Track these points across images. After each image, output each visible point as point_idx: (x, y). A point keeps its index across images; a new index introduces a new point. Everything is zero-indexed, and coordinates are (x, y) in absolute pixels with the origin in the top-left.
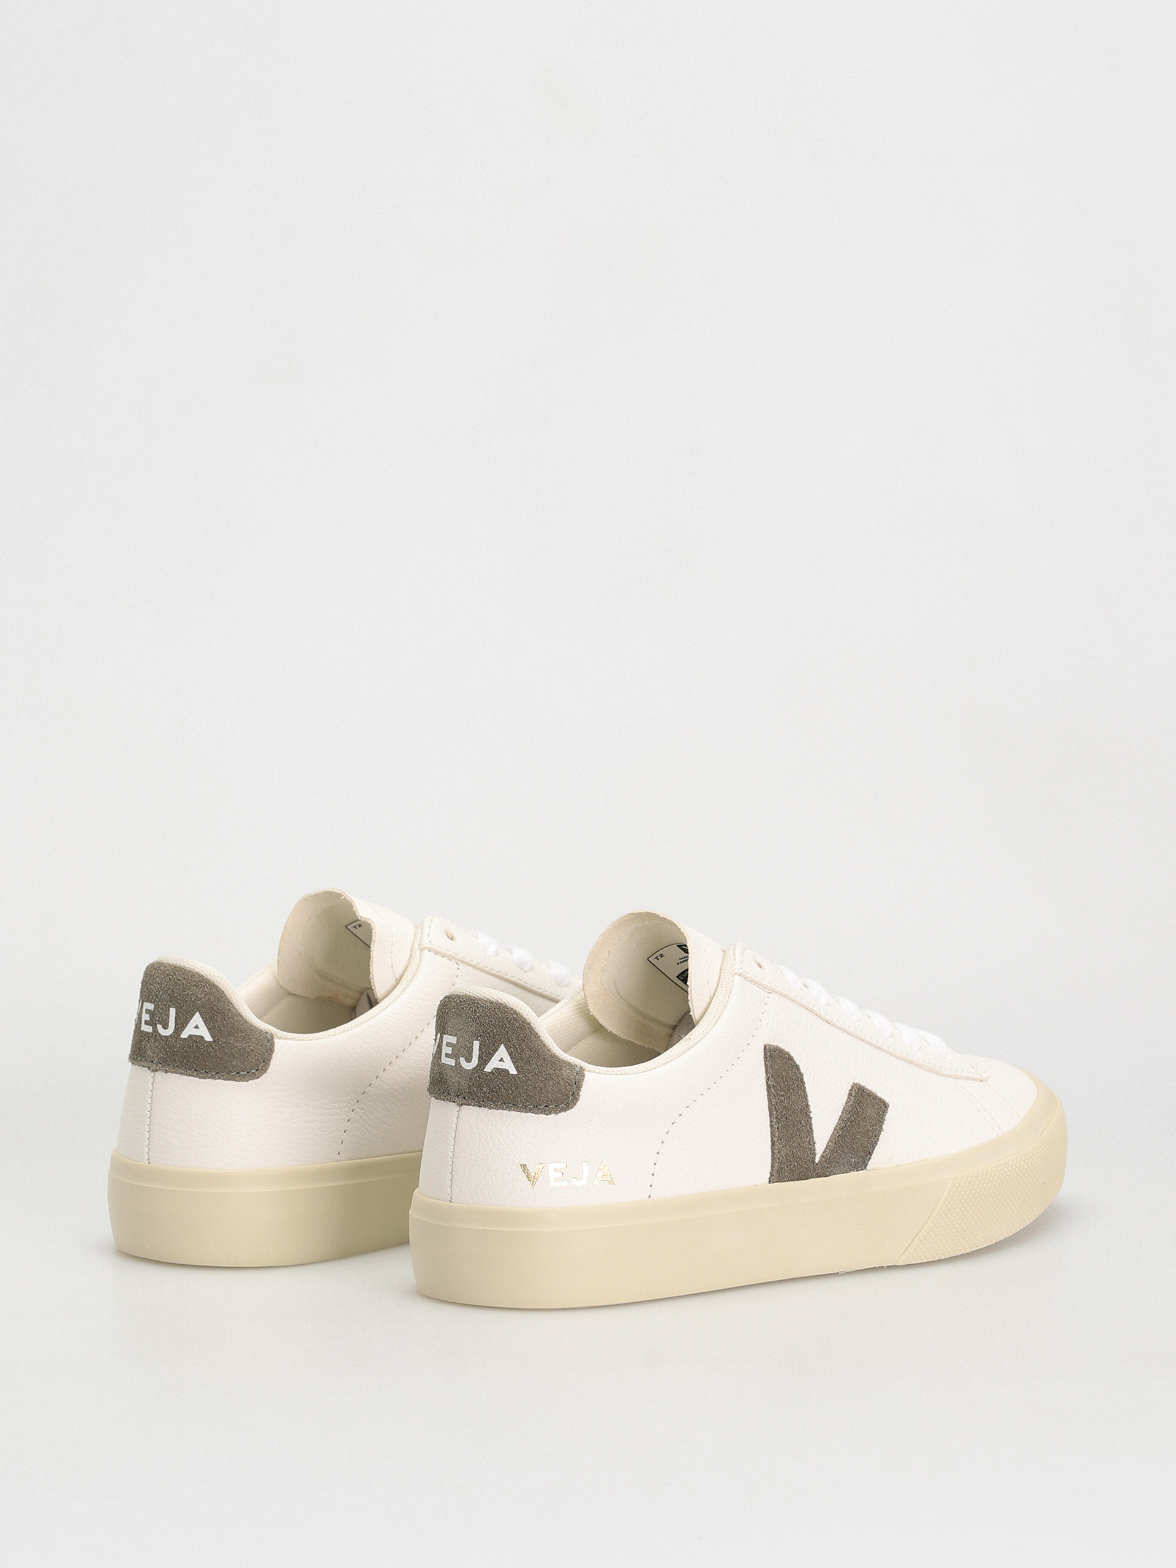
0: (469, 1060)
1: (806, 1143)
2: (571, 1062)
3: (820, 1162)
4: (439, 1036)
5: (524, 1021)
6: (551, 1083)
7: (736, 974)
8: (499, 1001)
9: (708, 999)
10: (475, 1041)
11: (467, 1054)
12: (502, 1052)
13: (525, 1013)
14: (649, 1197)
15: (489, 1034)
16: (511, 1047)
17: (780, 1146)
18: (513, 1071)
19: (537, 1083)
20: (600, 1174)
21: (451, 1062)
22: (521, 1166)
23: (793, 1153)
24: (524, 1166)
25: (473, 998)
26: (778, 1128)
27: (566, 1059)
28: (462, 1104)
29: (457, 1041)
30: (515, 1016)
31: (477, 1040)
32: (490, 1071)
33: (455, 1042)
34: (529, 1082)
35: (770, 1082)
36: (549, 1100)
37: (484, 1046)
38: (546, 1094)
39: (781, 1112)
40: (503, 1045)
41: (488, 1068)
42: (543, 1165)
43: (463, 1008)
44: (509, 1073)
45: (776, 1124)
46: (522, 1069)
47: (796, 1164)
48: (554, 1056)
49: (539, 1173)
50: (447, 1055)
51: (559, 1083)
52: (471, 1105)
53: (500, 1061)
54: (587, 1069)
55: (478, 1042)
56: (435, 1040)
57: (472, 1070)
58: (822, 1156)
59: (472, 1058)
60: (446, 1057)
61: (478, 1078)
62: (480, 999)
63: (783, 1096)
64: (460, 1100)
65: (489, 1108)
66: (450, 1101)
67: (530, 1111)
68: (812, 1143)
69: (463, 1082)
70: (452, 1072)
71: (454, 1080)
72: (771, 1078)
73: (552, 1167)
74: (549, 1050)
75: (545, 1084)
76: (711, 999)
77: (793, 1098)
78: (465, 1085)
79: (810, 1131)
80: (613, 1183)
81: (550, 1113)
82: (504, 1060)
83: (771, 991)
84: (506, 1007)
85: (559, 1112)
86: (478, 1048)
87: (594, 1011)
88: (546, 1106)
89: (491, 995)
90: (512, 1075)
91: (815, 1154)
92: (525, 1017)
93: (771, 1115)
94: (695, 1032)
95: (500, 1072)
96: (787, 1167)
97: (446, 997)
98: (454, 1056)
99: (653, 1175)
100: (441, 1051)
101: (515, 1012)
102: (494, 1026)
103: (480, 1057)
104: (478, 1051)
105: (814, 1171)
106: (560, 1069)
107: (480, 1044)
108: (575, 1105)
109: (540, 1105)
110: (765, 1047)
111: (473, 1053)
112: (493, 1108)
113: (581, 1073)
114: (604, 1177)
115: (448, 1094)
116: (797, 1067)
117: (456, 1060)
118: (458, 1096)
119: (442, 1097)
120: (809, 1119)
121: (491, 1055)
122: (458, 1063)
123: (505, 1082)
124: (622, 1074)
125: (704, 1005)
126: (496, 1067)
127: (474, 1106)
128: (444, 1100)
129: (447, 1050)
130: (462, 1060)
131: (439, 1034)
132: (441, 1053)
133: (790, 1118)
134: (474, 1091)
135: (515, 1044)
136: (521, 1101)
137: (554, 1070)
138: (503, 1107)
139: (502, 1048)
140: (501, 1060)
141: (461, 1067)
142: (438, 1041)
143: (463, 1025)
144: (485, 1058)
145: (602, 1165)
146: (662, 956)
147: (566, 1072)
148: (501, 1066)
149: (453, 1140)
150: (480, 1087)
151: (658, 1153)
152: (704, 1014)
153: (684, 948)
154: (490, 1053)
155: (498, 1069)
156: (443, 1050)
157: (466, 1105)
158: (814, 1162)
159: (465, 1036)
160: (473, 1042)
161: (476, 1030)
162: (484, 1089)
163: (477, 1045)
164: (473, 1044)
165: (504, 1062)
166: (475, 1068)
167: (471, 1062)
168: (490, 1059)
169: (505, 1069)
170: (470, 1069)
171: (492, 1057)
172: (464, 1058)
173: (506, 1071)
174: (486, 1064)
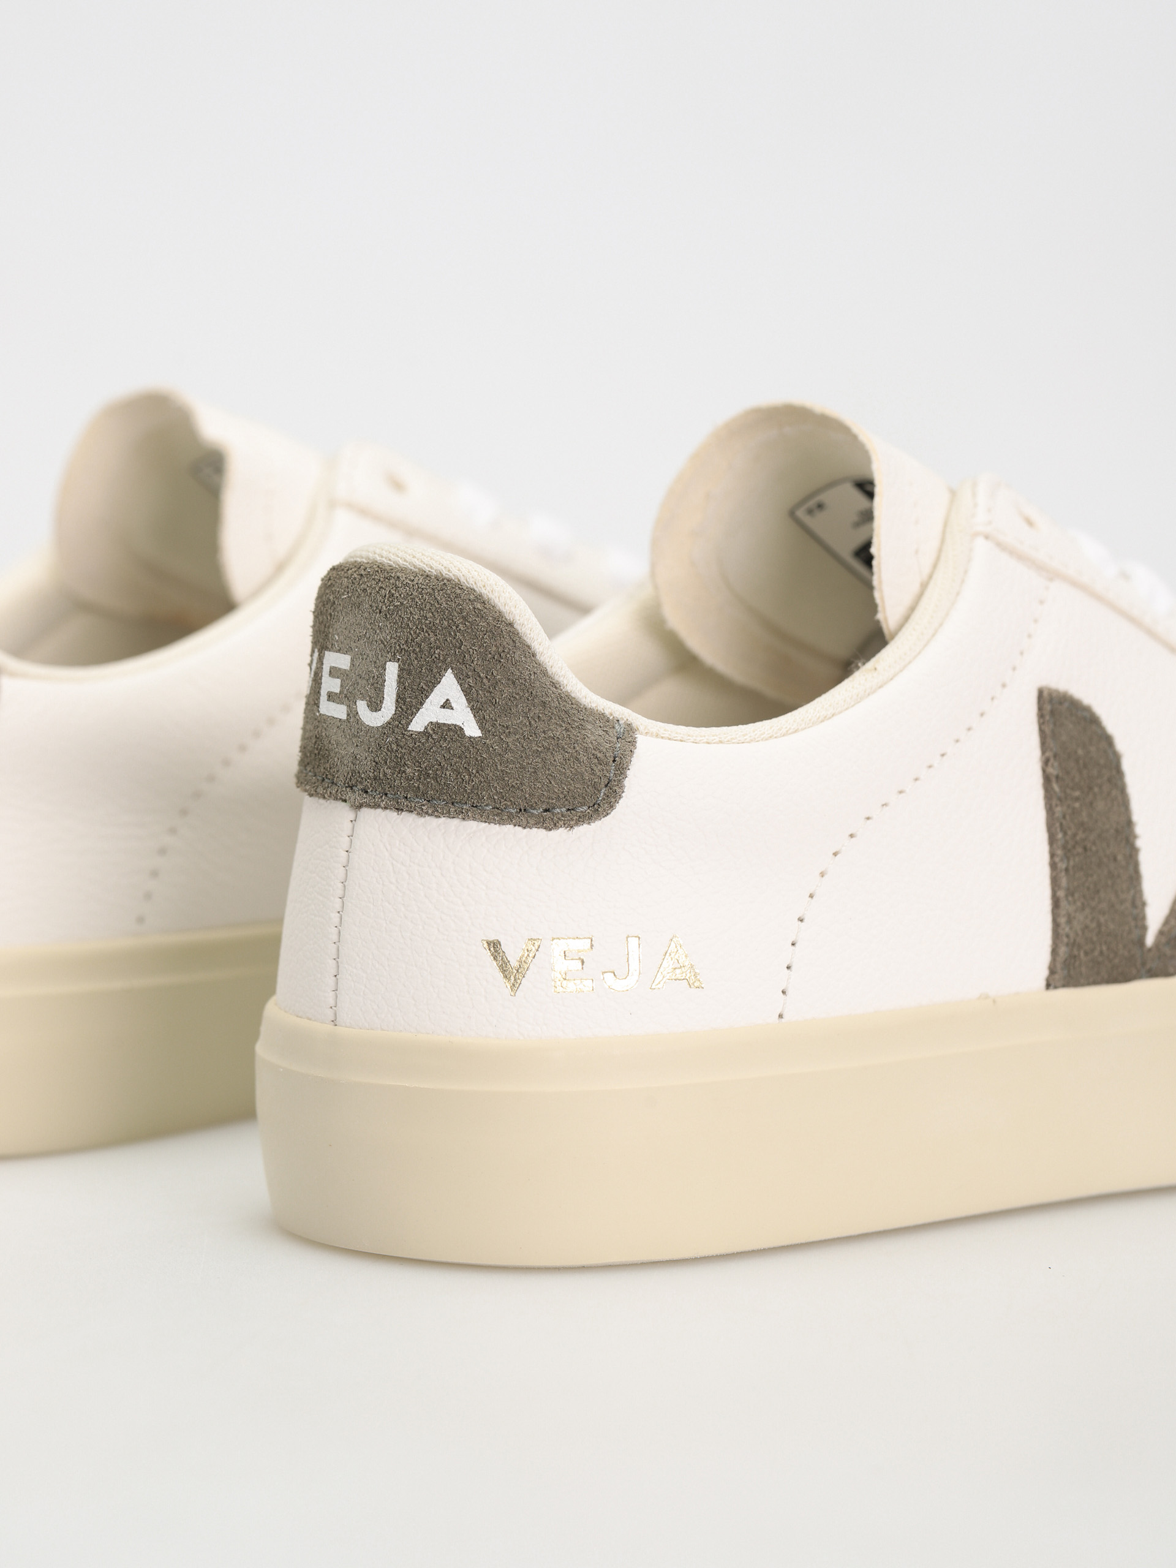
0: (375, 705)
1: (1128, 904)
2: (607, 712)
3: (1157, 944)
4: (316, 654)
5: (499, 617)
6: (559, 757)
7: (976, 535)
8: (445, 572)
9: (915, 588)
10: (387, 663)
11: (372, 693)
12: (449, 686)
13: (502, 600)
14: (781, 1016)
15: (419, 646)
16: (468, 676)
17: (1071, 909)
18: (472, 730)
19: (527, 757)
20: (668, 964)
21: (338, 711)
22: (489, 943)
23: (1099, 925)
24: (494, 947)
25: (388, 568)
26: (1067, 870)
27: (594, 705)
28: (360, 806)
29: (352, 664)
30: (479, 606)
31: (393, 659)
32: (422, 730)
33: (347, 668)
34: (509, 756)
35: (1050, 770)
36: (554, 796)
37: (409, 673)
38: (546, 782)
39: (1075, 835)
40: (450, 671)
41: (418, 724)
42: (537, 944)
43: (365, 590)
44: (463, 735)
45: (1062, 860)
46: (494, 725)
47: (1104, 948)
48: (566, 699)
49: (530, 959)
50: (331, 697)
51: (578, 760)
52: (379, 806)
53: (443, 707)
54: (641, 728)
55: (396, 664)
56: (310, 665)
57: (383, 727)
58: (1161, 933)
59: (381, 702)
60: (329, 700)
61: (394, 747)
62: (403, 570)
63: (1077, 799)
64: (356, 796)
65: (418, 814)
66: (336, 799)
67: (510, 819)
68: (1138, 905)
69: (362, 754)
70: (340, 733)
71: (344, 751)
72: (1052, 760)
73: (558, 947)
74: (555, 685)
75: (544, 760)
76: (924, 586)
77: (1100, 805)
78: (366, 765)
79: (1135, 878)
80: (697, 984)
81: (556, 826)
82: (453, 705)
83: (1052, 575)
84: (458, 585)
85: (577, 824)
86: (396, 677)
87: (676, 621)
88: (546, 810)
89: (426, 560)
90: (471, 737)
91: (1144, 928)
92: (502, 609)
93: (1052, 840)
94: (885, 658)
95: (445, 733)
96: (1086, 953)
97: (333, 569)
98: (345, 697)
99: (788, 968)
100: (320, 688)
101: (479, 598)
102: (432, 628)
103: (400, 699)
104: (395, 684)
105: (1144, 964)
106: (581, 727)
107: (401, 670)
108: (612, 807)
109: (532, 807)
110: (1041, 693)
111: (386, 691)
112: (427, 813)
113: (627, 737)
114: (678, 971)
115: (333, 783)
116: (1108, 740)
117: (349, 706)
118: (351, 788)
119: (320, 790)
120: (1132, 853)
121: (423, 694)
122: (353, 714)
123: (454, 755)
124: (721, 742)
125: (907, 600)
126: (434, 720)
127: (386, 808)
128: (324, 798)
129: (331, 685)
130: (362, 706)
131: (316, 650)
132: (319, 692)
133: (1094, 848)
134: (385, 774)
135: (478, 669)
136: (490, 797)
137: (567, 730)
138: (449, 812)
139: (449, 678)
140: (447, 705)
141: (359, 721)
142: (314, 666)
143: (365, 627)
144: (409, 702)
145: (673, 945)
146: (820, 506)
147: (593, 734)
148: (446, 718)
149: (340, 885)
150: (399, 766)
151: (801, 920)
152: (906, 618)
153: (866, 488)
154: (422, 690)
155: (439, 725)
156: (323, 686)
157: (369, 806)
158: (1141, 941)
159: (368, 652)
160: (385, 664)
161: (391, 638)
162: (408, 770)
163: (392, 670)
164: (385, 670)
165: (452, 709)
166: (389, 723)
167: (380, 710)
168: (422, 704)
169: (455, 726)
170: (379, 725)
171: (427, 697)
172: (366, 702)
173: (458, 730)
174: (413, 714)
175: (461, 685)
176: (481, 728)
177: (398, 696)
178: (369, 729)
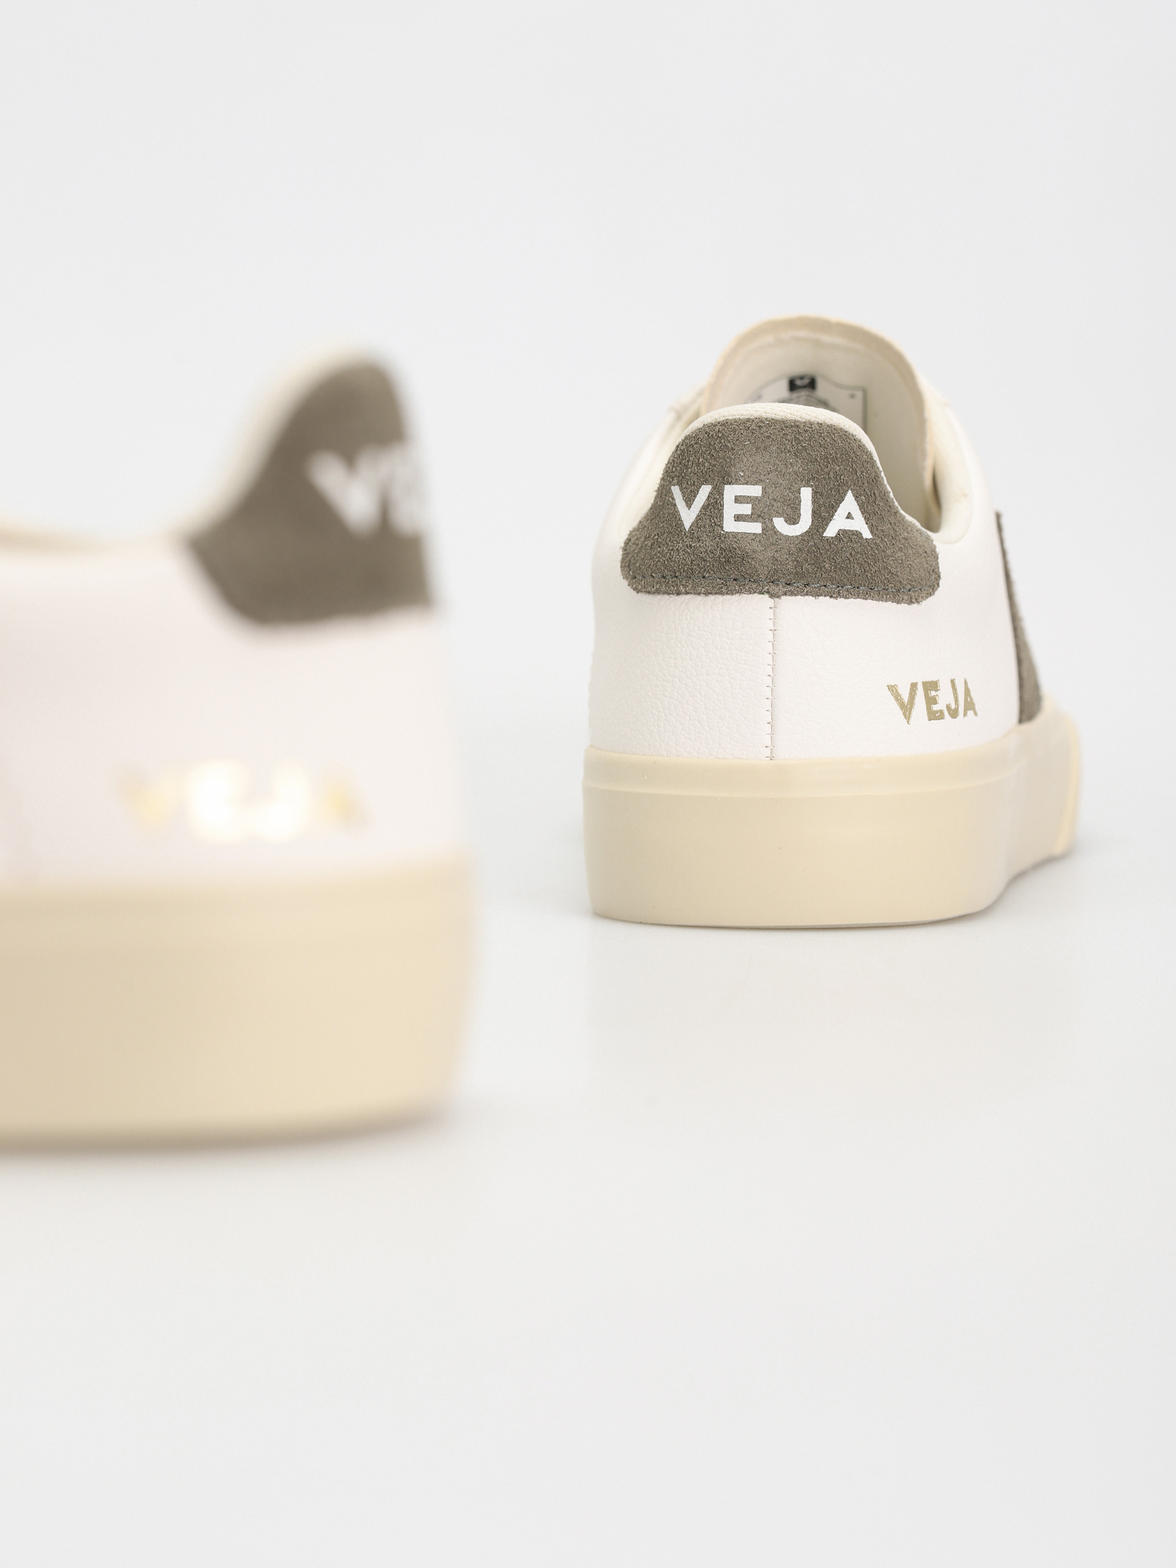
0: (793, 520)
4: (713, 492)
6: (911, 552)
10: (802, 489)
11: (789, 511)
12: (850, 503)
15: (826, 475)
16: (862, 495)
18: (867, 534)
19: (897, 552)
21: (752, 528)
22: (890, 687)
24: (893, 690)
28: (782, 595)
29: (767, 491)
31: (807, 485)
32: (834, 536)
33: (758, 495)
34: (890, 551)
36: (913, 580)
37: (820, 495)
38: (908, 569)
40: (850, 491)
41: (831, 532)
42: (916, 686)
43: (769, 437)
44: (862, 538)
46: (879, 531)
49: (914, 697)
50: (738, 519)
51: (919, 553)
52: (799, 594)
53: (847, 518)
55: (810, 489)
57: (801, 535)
59: (799, 517)
60: (736, 521)
61: (810, 551)
64: (777, 588)
66: (756, 592)
67: (892, 597)
69: (782, 557)
70: (755, 544)
71: (761, 557)
75: (905, 554)
78: (787, 564)
82: (853, 516)
86: (810, 498)
88: (910, 590)
90: (866, 539)
95: (847, 537)
98: (758, 517)
100: (722, 513)
102: (834, 459)
103: (815, 513)
104: (810, 503)
106: (912, 531)
107: (815, 493)
109: (901, 588)
111: (802, 509)
112: (838, 596)
115: (751, 580)
117: (763, 523)
118: (772, 582)
119: (733, 588)
121: (833, 509)
122: (769, 528)
123: (856, 552)
126: (841, 529)
127: (806, 595)
128: (741, 592)
129: (736, 510)
130: (780, 524)
132: (721, 516)
134: (805, 571)
135: (868, 492)
136: (880, 581)
137: (908, 533)
138: (855, 594)
139: (850, 497)
140: (849, 517)
141: (776, 532)
143: (777, 463)
144: (822, 516)
147: (918, 536)
148: (850, 525)
149: (768, 656)
150: (818, 563)
154: (831, 507)
155: (845, 531)
156: (727, 512)
157: (789, 595)
159: (781, 481)
160: (800, 489)
161: (803, 470)
162: (827, 566)
163: (806, 494)
164: (800, 494)
165: (853, 519)
166: (807, 532)
167: (798, 523)
168: (832, 516)
169: (856, 531)
170: (798, 534)
171: (836, 511)
172: (783, 518)
173: (858, 534)
174: (827, 525)
175: (857, 502)
176: (872, 532)
177: (814, 512)
178: (787, 538)
